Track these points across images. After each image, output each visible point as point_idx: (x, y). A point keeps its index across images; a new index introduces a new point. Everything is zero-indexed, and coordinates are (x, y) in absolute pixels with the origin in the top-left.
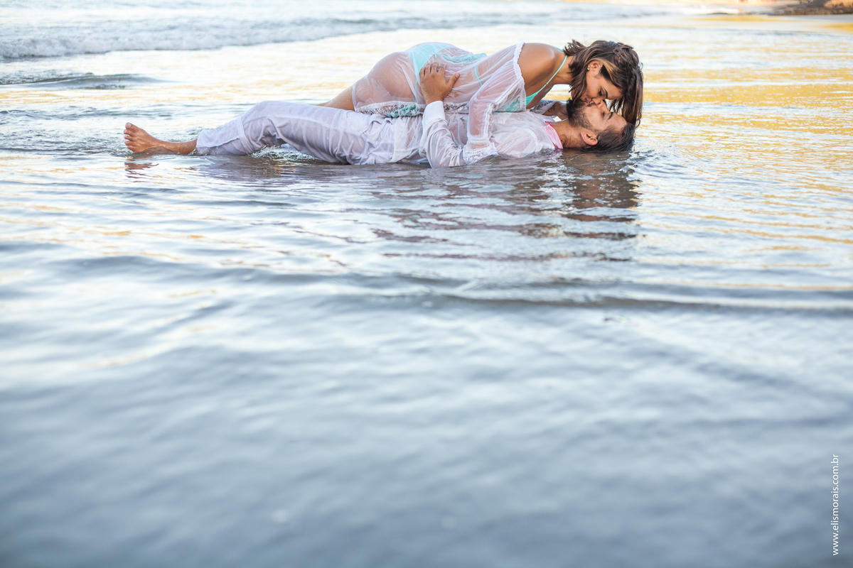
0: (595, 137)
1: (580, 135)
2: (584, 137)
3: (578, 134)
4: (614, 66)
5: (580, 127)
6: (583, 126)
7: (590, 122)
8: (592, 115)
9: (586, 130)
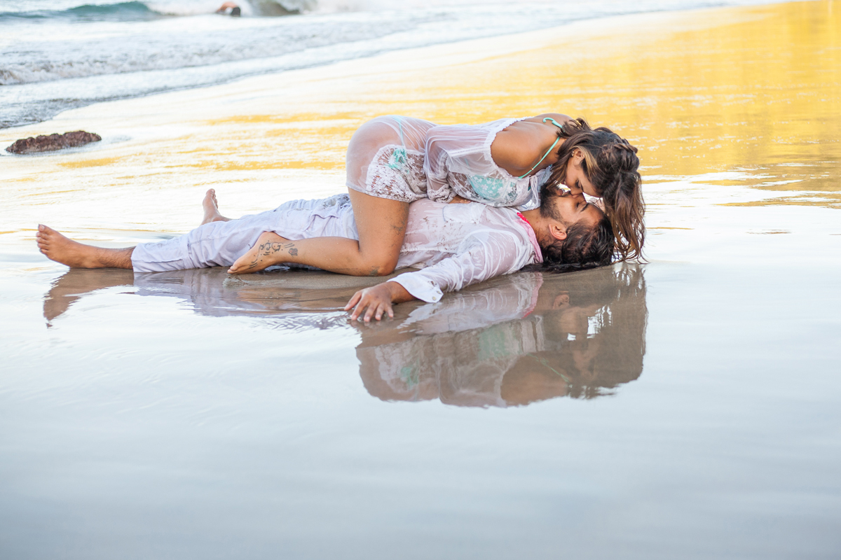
0: (564, 230)
1: (548, 227)
2: (552, 229)
3: (546, 225)
4: (596, 163)
5: (549, 218)
6: (552, 217)
7: (561, 213)
8: (564, 206)
9: (556, 222)
